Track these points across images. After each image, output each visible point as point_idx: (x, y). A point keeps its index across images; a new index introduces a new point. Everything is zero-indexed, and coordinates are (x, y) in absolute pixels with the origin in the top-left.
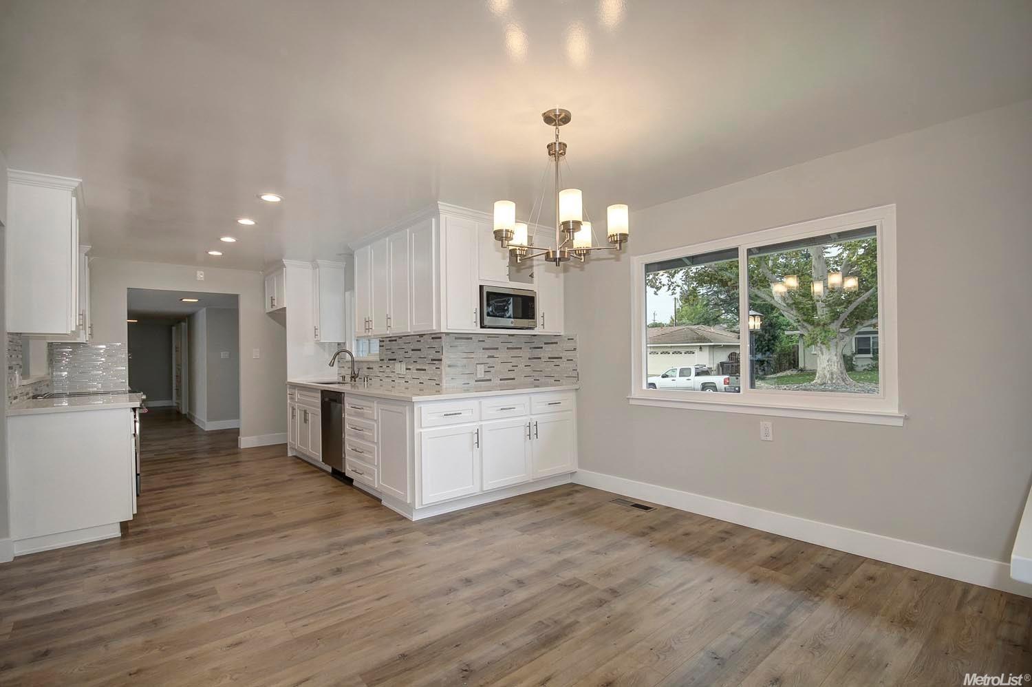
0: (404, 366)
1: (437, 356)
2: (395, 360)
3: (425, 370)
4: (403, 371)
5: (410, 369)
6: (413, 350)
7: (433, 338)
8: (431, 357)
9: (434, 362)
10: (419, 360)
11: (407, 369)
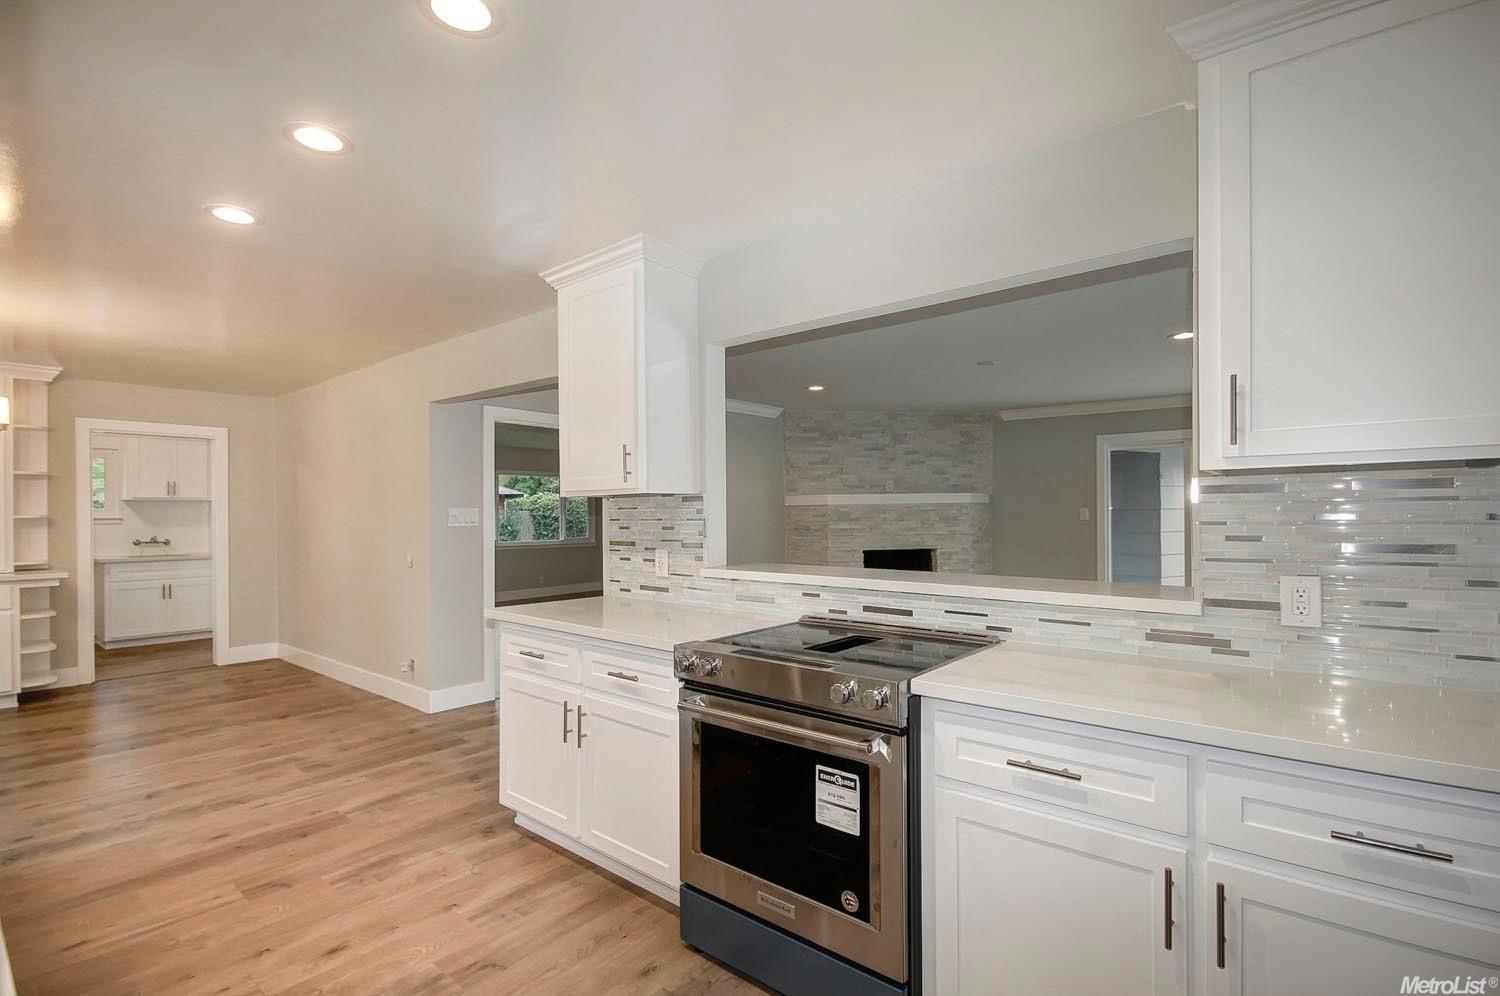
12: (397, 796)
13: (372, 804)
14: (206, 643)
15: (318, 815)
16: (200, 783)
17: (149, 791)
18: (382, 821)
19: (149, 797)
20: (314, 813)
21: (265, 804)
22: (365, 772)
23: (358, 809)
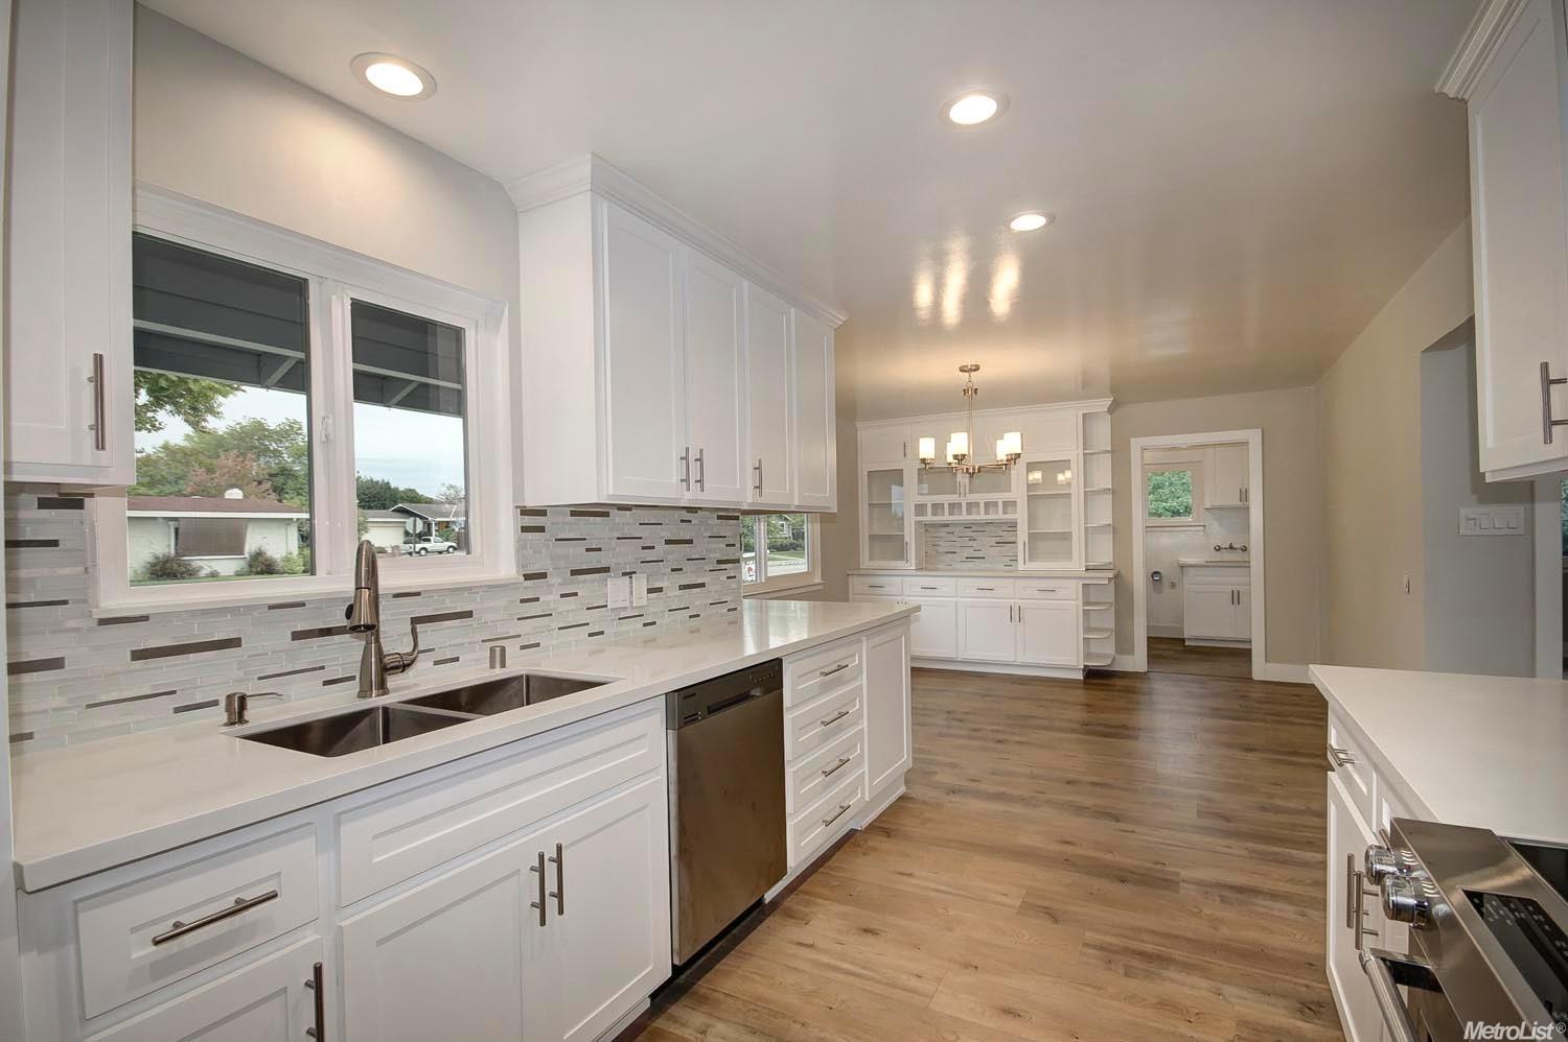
0: (641, 583)
1: (731, 553)
2: (607, 570)
3: (702, 585)
4: (641, 597)
5: (660, 590)
6: (668, 542)
7: (719, 517)
8: (719, 556)
9: (723, 566)
10: (688, 567)
11: (650, 591)
12: (1254, 891)
13: (1218, 885)
14: (1246, 654)
15: (1158, 867)
16: (1112, 788)
17: (1072, 776)
18: (1207, 911)
19: (1068, 783)
20: (1157, 863)
21: (1133, 832)
22: (1250, 845)
23: (1200, 883)
